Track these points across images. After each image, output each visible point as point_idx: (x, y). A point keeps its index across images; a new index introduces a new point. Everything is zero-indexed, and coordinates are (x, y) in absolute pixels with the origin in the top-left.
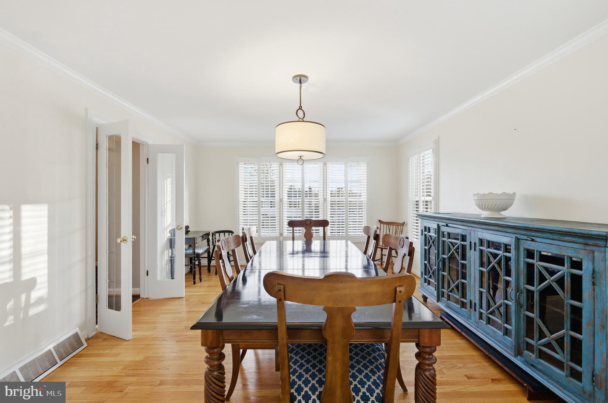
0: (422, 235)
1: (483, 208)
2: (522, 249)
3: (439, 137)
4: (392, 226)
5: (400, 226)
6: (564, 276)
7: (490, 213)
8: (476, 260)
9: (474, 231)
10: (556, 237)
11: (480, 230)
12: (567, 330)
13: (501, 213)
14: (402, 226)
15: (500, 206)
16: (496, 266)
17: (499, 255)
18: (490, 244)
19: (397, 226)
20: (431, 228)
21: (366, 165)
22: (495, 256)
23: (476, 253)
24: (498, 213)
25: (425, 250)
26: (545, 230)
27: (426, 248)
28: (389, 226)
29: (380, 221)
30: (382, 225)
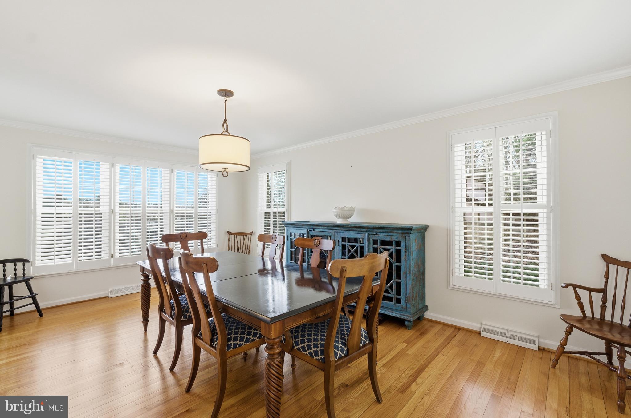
0: (288, 240)
1: (339, 217)
2: (371, 240)
3: (291, 161)
4: (239, 237)
5: (248, 236)
6: (393, 251)
7: (343, 220)
8: (339, 251)
9: (338, 232)
10: (389, 231)
11: (342, 231)
12: (395, 279)
13: (348, 220)
14: (250, 236)
15: (346, 216)
16: (354, 253)
17: (356, 246)
18: (349, 240)
19: (244, 236)
20: (296, 234)
21: (215, 176)
22: (353, 247)
23: (339, 248)
24: (346, 220)
25: (291, 251)
26: (385, 227)
27: (293, 250)
28: (237, 236)
29: (228, 232)
30: (231, 236)
